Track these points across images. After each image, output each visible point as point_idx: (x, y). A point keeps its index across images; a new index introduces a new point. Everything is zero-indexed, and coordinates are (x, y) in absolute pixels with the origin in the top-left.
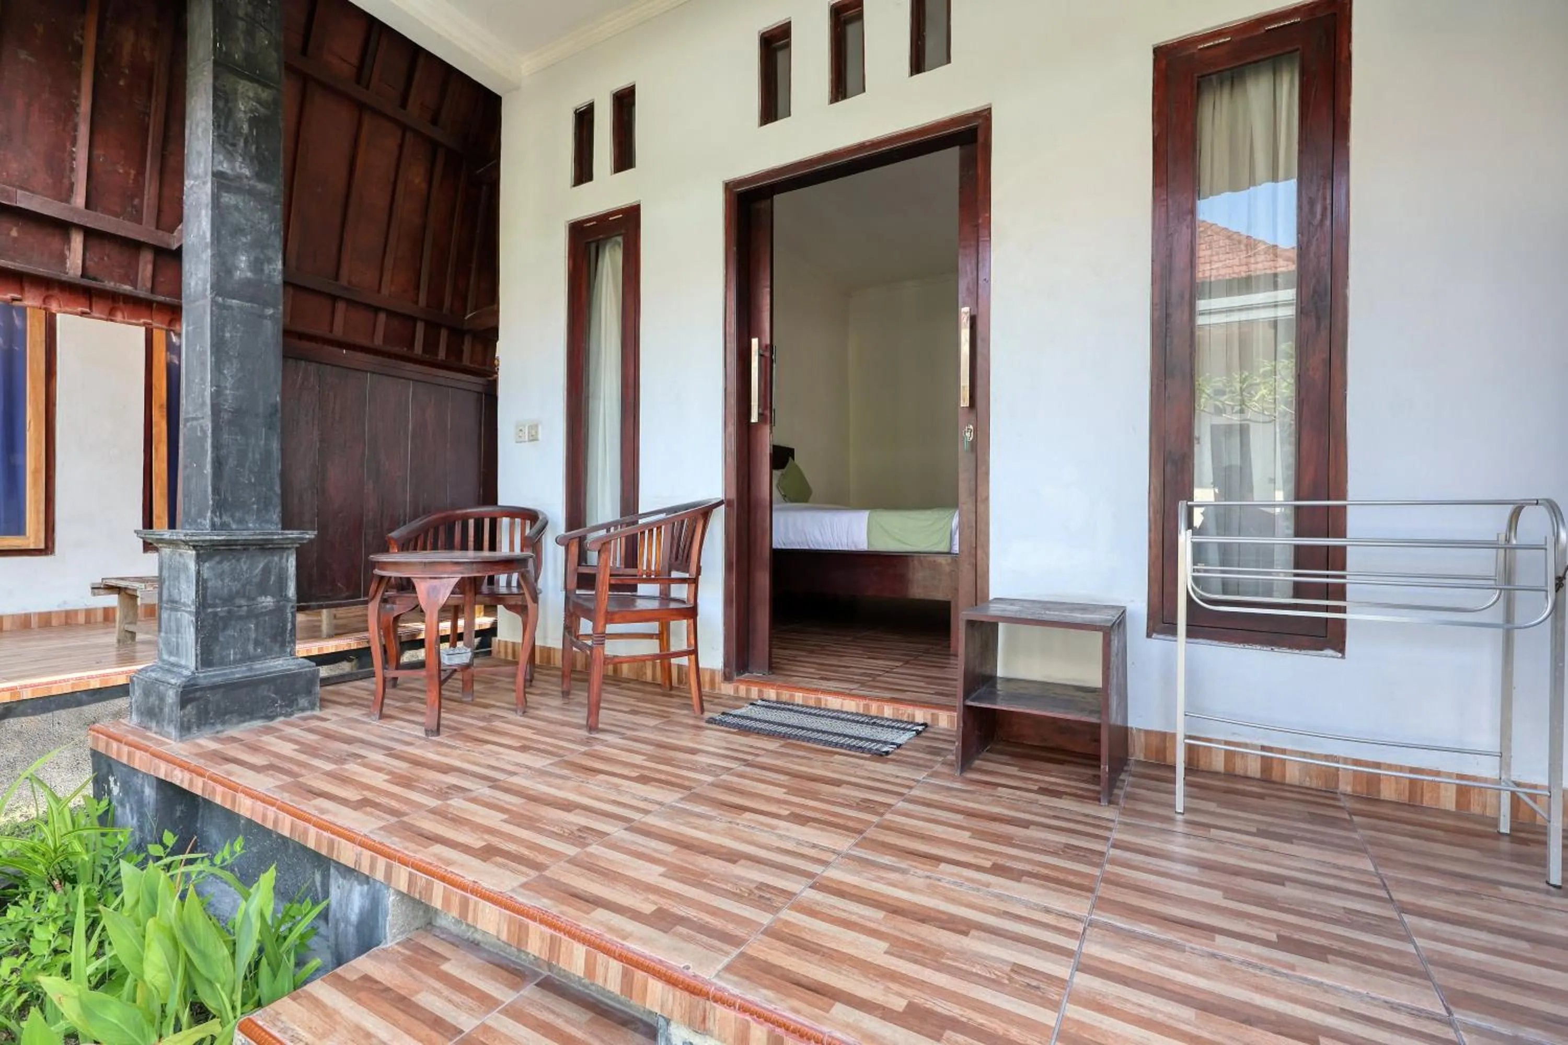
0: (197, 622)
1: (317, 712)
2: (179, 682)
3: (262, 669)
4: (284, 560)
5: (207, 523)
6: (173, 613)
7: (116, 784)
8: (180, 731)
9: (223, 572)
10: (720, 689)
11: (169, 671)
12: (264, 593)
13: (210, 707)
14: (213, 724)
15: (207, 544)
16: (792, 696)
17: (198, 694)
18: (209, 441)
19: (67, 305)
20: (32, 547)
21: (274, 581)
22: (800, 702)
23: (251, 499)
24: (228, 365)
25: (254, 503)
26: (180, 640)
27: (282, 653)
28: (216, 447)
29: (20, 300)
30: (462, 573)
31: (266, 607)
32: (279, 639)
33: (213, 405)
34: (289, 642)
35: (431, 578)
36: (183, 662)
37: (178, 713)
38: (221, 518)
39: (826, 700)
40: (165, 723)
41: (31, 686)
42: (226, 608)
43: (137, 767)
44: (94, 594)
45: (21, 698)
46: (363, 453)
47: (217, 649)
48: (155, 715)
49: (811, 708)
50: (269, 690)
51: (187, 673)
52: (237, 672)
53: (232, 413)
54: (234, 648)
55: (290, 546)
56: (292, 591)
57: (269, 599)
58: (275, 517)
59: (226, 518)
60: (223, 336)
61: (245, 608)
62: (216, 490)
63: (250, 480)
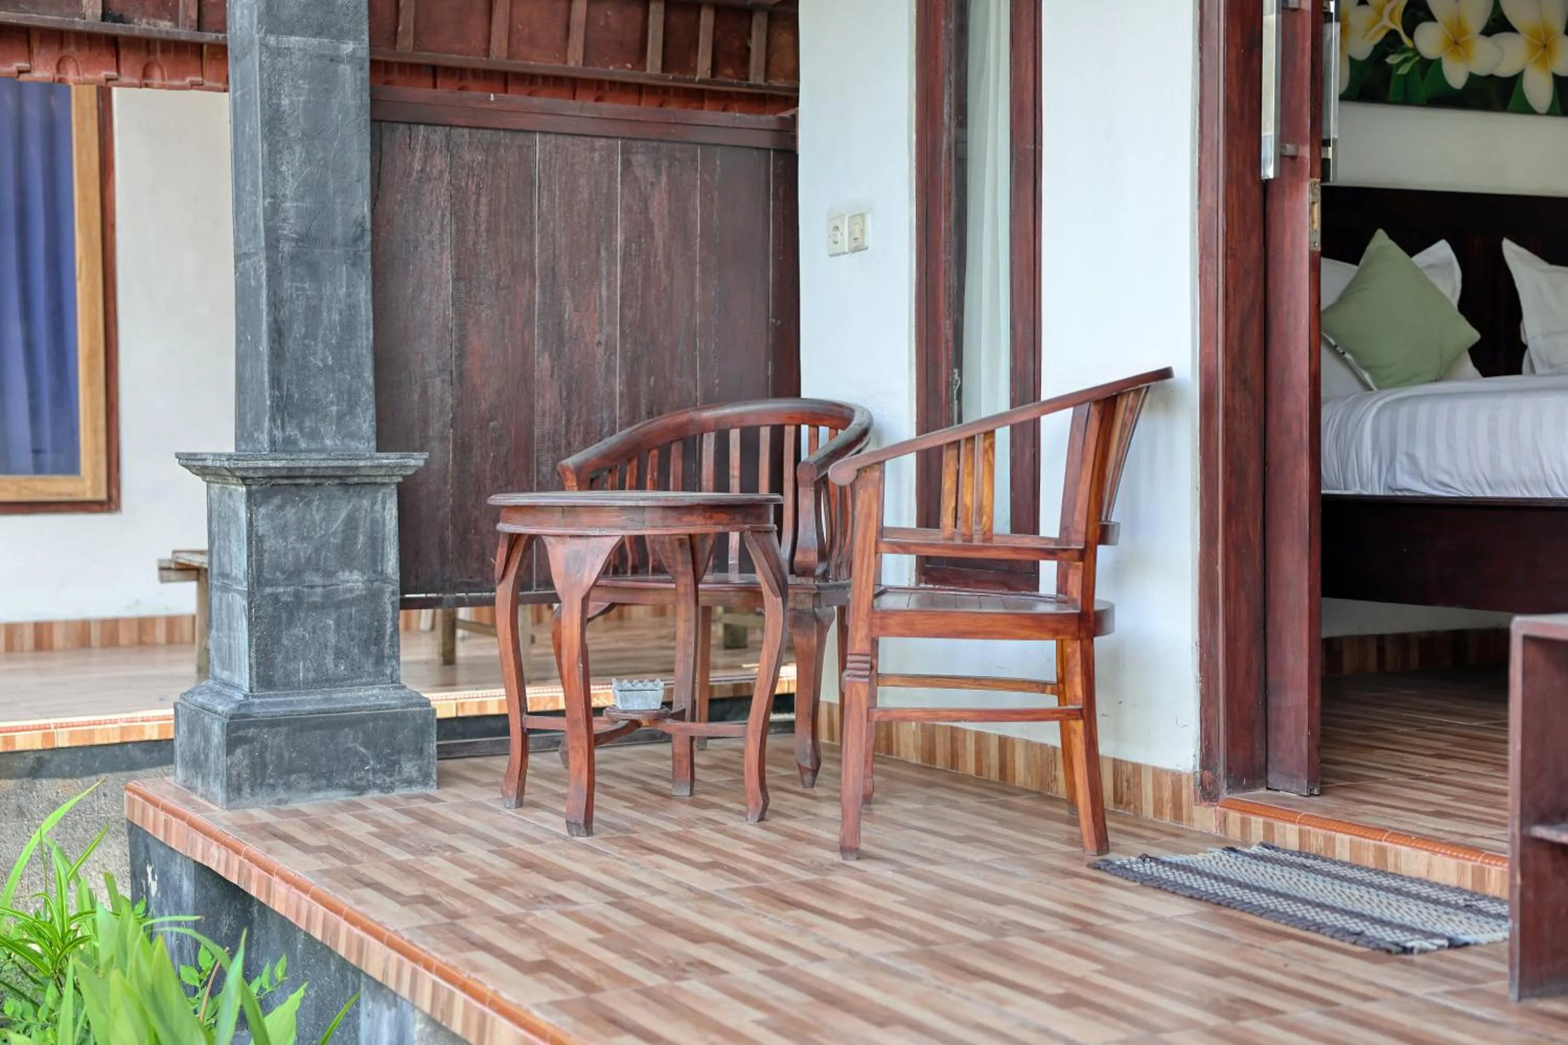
0: (250, 609)
1: (433, 791)
2: (227, 709)
3: (343, 700)
4: (378, 507)
5: (265, 438)
6: (225, 595)
7: (153, 878)
8: (228, 793)
9: (285, 526)
10: (1190, 819)
11: (219, 694)
12: (348, 562)
13: (268, 757)
14: (273, 787)
15: (260, 474)
16: (1330, 841)
17: (251, 732)
18: (264, 292)
19: (87, 70)
20: (89, 496)
21: (364, 544)
22: (1346, 857)
23: (327, 396)
24: (286, 156)
25: (332, 403)
26: (232, 642)
27: (378, 676)
28: (275, 304)
29: (28, 71)
30: (624, 528)
31: (351, 591)
32: (374, 649)
33: (267, 230)
34: (390, 658)
35: (572, 536)
36: (236, 680)
37: (224, 761)
38: (283, 428)
39: (1397, 855)
40: (211, 778)
41: (67, 726)
42: (291, 589)
43: (173, 846)
44: (163, 580)
45: (56, 746)
46: (531, 300)
47: (280, 657)
48: (200, 767)
49: (1368, 870)
50: (355, 739)
51: (239, 696)
52: (309, 702)
53: (297, 241)
54: (304, 659)
55: (386, 480)
56: (391, 564)
57: (356, 575)
58: (365, 426)
59: (292, 431)
60: (279, 105)
61: (319, 590)
62: (276, 382)
63: (324, 360)
